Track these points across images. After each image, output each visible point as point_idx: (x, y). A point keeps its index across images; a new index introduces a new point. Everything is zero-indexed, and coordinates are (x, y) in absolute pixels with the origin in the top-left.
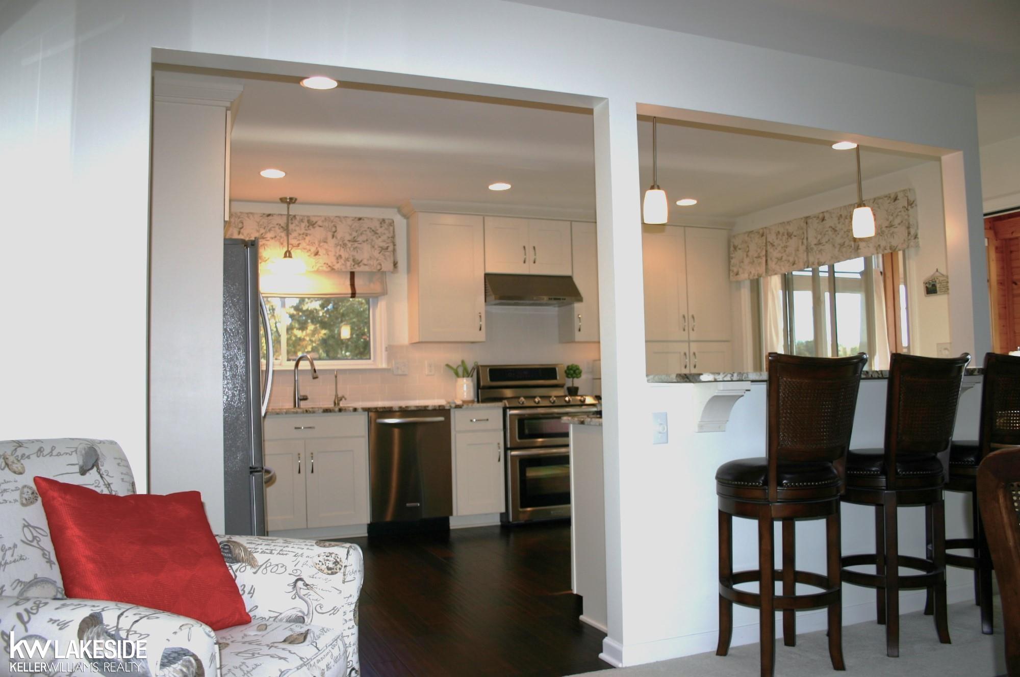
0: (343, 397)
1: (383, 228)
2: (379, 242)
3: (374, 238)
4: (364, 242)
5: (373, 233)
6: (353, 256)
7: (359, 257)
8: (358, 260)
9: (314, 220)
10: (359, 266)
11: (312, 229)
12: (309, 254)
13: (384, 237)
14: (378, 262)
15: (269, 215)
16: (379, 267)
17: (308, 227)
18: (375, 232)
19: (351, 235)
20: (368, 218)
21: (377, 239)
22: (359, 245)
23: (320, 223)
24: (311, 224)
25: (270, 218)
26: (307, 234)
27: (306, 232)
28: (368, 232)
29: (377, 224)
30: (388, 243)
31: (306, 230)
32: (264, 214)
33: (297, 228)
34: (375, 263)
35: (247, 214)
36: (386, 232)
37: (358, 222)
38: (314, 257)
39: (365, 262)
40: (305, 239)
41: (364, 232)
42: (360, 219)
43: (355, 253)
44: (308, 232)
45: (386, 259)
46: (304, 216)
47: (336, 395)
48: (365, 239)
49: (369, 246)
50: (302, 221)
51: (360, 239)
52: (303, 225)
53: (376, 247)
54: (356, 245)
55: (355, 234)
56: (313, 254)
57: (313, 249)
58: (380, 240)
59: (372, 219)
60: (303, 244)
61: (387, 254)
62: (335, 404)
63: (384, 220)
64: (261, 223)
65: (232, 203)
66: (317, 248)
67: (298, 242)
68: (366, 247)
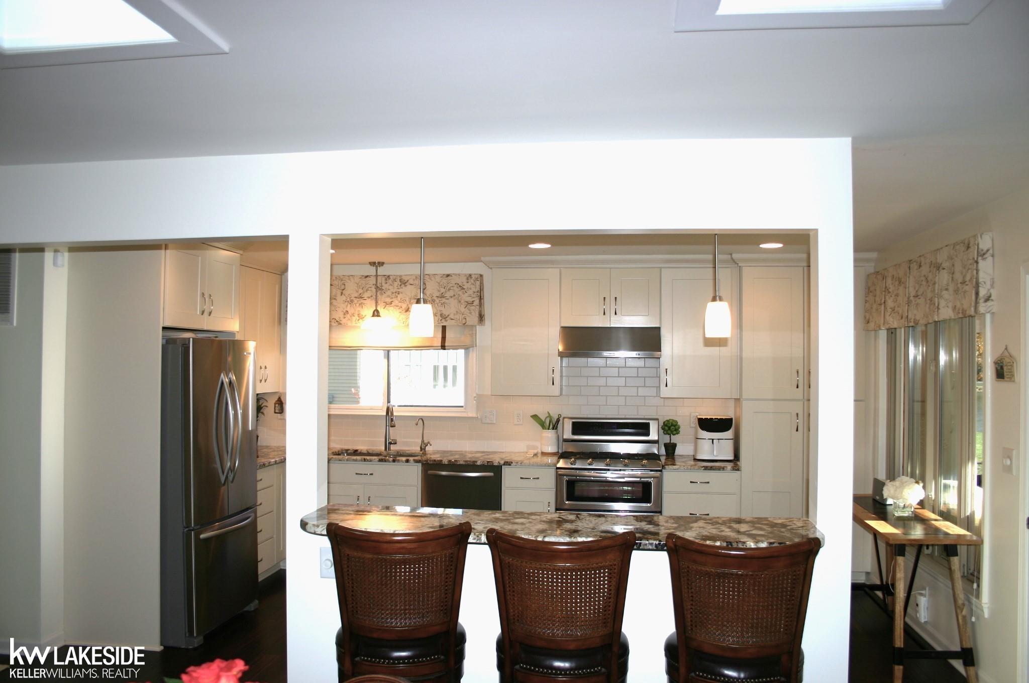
0: (429, 443)
1: (470, 283)
2: (466, 298)
3: (460, 293)
4: (451, 297)
5: (460, 288)
6: (441, 311)
7: (446, 312)
8: (445, 315)
9: (406, 278)
10: (446, 321)
11: (404, 287)
12: (400, 310)
13: (470, 292)
14: (463, 316)
15: (367, 277)
16: (464, 321)
17: (400, 285)
18: (462, 288)
19: (439, 291)
20: (456, 275)
21: (464, 294)
22: (447, 301)
23: (411, 282)
24: (403, 283)
25: (368, 279)
26: (399, 292)
27: (399, 290)
28: (455, 288)
29: (464, 280)
30: (474, 297)
31: (398, 288)
32: (363, 276)
33: (391, 287)
34: (461, 317)
35: (349, 276)
36: (472, 286)
37: (446, 278)
38: (405, 314)
39: (452, 316)
40: (397, 297)
41: (452, 288)
42: (448, 276)
43: (442, 309)
44: (400, 290)
45: (470, 313)
46: (397, 276)
47: (423, 441)
48: (452, 295)
49: (456, 301)
50: (395, 280)
51: (448, 295)
52: (396, 284)
53: (462, 301)
54: (444, 300)
55: (443, 290)
56: (404, 311)
57: (404, 306)
58: (466, 295)
59: (459, 275)
60: (396, 302)
61: (473, 307)
62: (421, 448)
63: (470, 275)
64: (360, 284)
65: (335, 267)
66: (408, 305)
67: (391, 300)
68: (453, 303)
